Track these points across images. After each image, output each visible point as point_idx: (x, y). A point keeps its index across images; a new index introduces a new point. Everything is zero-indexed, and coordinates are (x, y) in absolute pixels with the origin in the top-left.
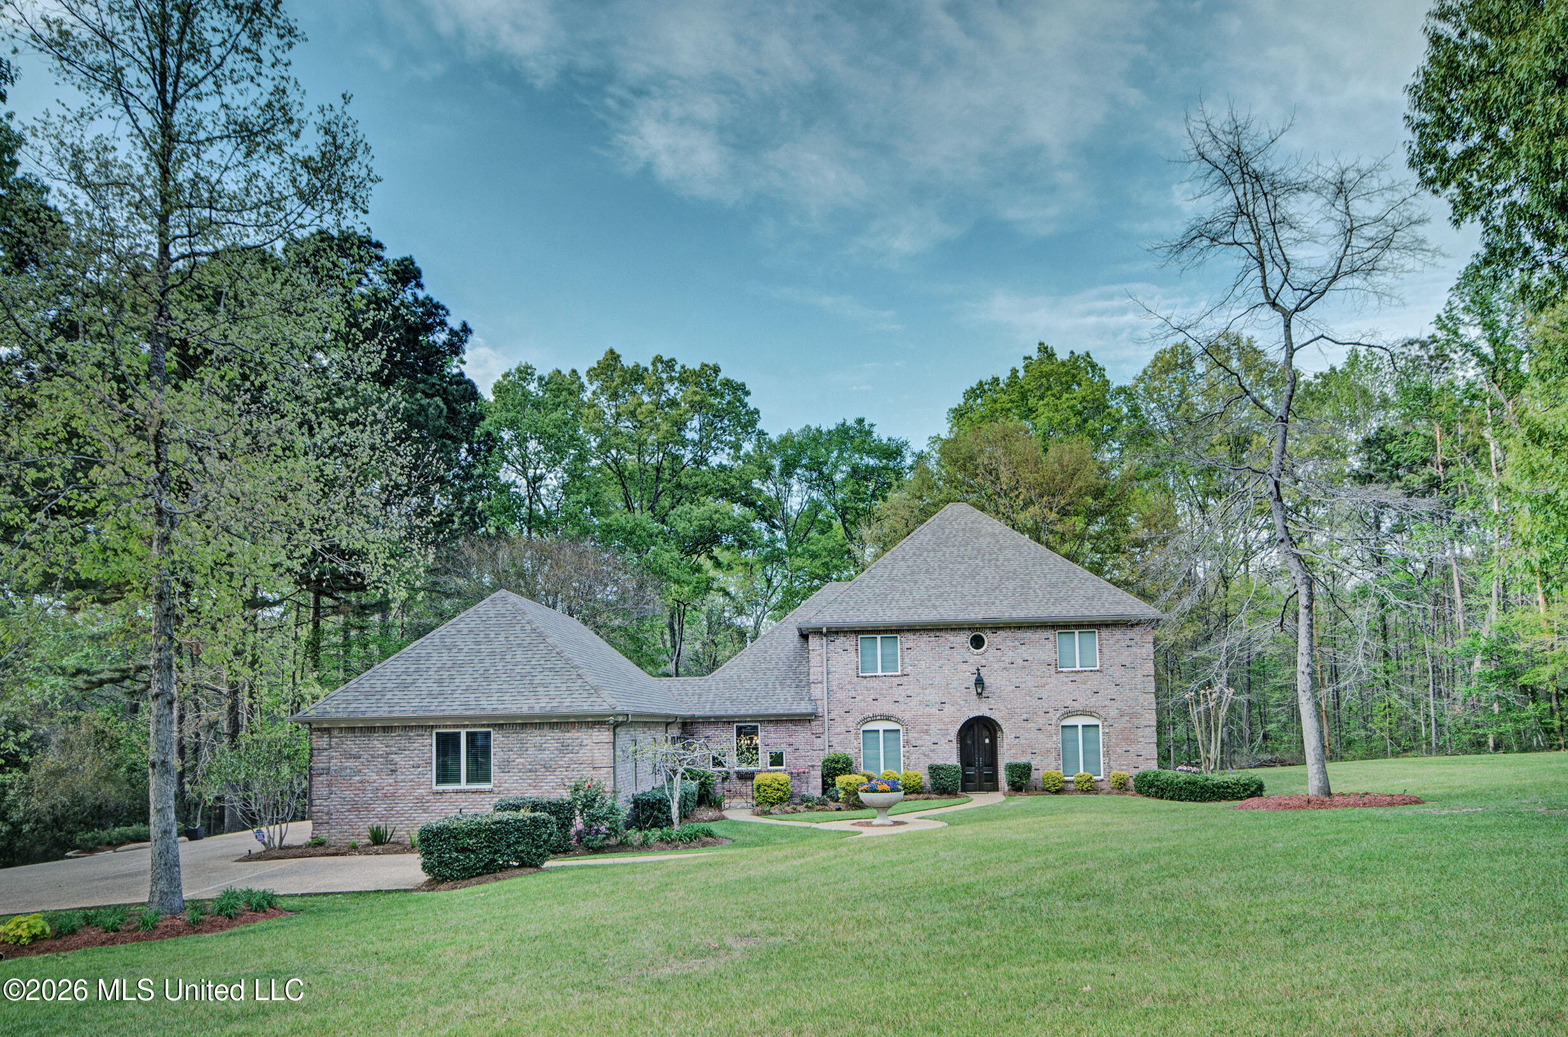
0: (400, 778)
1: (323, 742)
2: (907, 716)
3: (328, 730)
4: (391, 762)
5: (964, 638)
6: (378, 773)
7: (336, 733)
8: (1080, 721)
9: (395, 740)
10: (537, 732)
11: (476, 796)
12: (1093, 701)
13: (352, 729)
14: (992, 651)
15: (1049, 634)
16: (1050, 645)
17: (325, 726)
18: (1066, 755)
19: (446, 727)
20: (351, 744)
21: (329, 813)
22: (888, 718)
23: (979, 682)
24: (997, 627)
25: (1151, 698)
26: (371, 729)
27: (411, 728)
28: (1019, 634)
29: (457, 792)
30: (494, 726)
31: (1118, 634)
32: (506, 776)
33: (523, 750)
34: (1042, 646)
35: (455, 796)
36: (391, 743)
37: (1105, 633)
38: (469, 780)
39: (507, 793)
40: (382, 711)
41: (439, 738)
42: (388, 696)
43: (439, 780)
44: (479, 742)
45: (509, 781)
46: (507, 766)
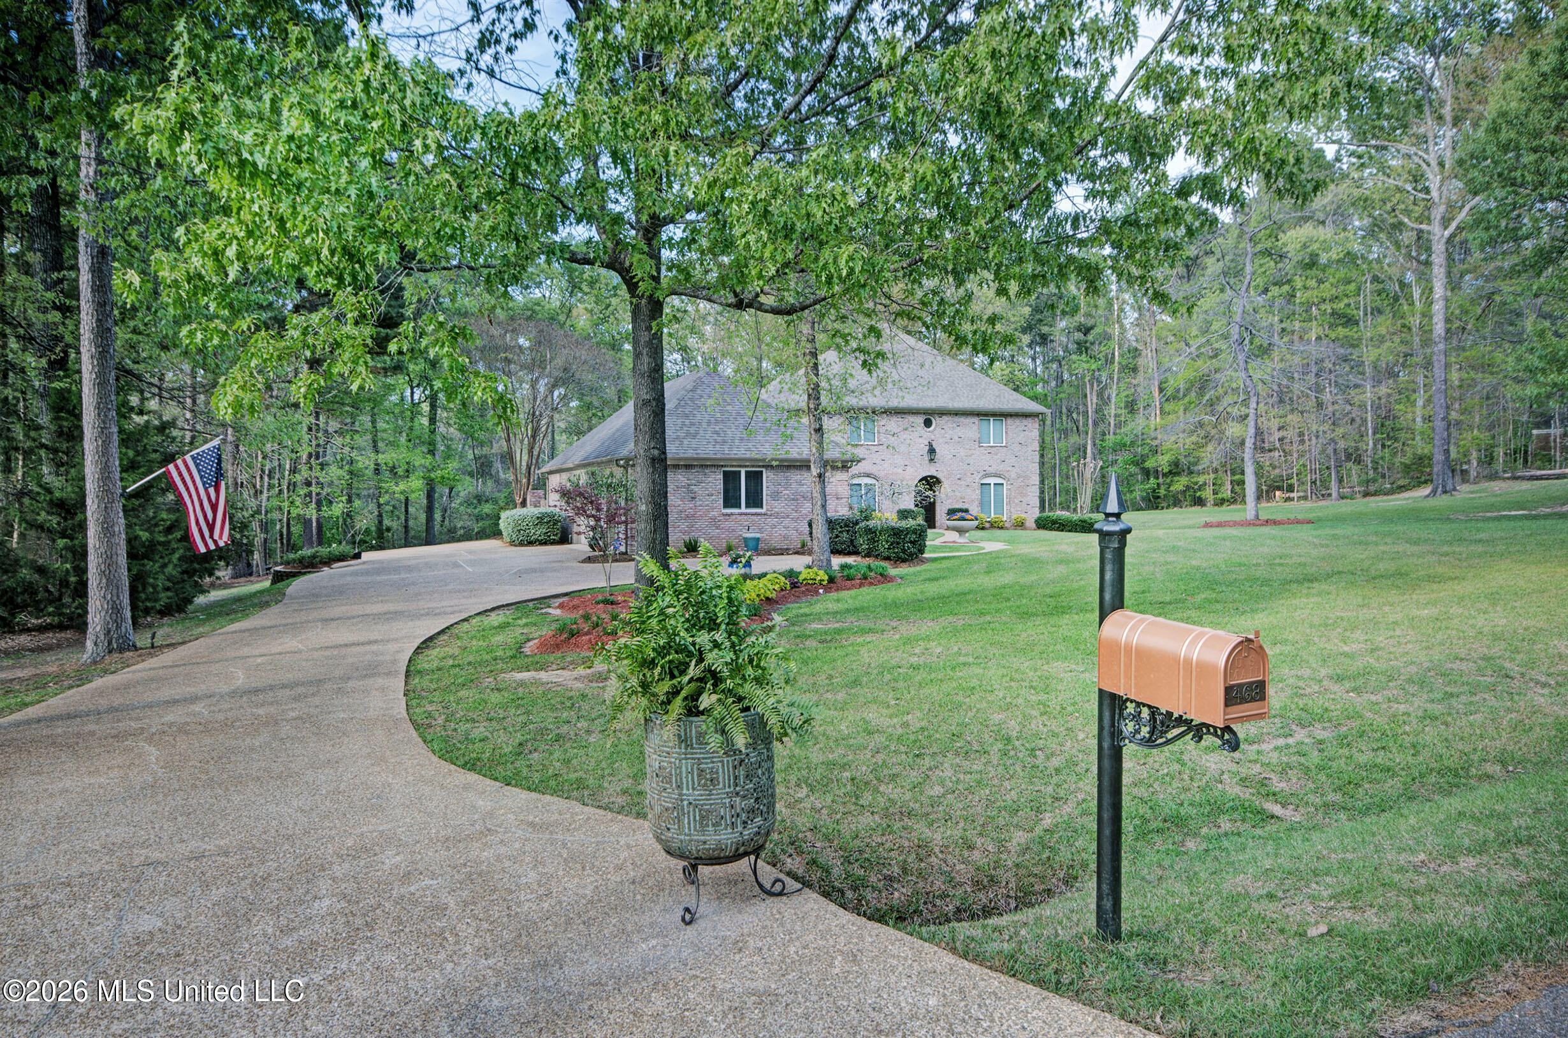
0: (698, 503)
2: (881, 474)
4: (691, 492)
5: (920, 420)
8: (992, 481)
9: (694, 475)
10: (798, 472)
11: (754, 517)
12: (1001, 468)
14: (939, 430)
15: (976, 420)
16: (975, 428)
18: (983, 504)
19: (731, 466)
22: (868, 476)
23: (932, 451)
24: (942, 413)
25: (1037, 466)
27: (707, 466)
28: (956, 419)
29: (741, 514)
30: (766, 467)
31: (1017, 421)
32: (776, 503)
33: (788, 484)
34: (970, 428)
35: (739, 517)
36: (692, 477)
37: (1010, 421)
38: (747, 506)
39: (777, 515)
40: (690, 454)
41: (726, 474)
42: (686, 442)
43: (726, 505)
44: (755, 478)
45: (779, 507)
46: (775, 496)
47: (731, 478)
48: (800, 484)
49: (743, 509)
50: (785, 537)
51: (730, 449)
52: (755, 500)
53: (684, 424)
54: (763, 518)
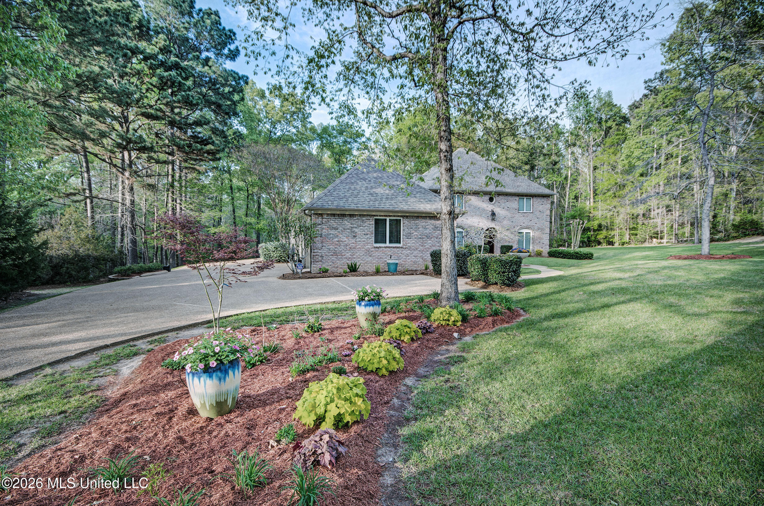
0: (358, 240)
1: (319, 220)
2: (466, 226)
3: (321, 215)
4: (353, 232)
5: (487, 198)
6: (347, 237)
7: (325, 216)
8: (525, 231)
9: (355, 221)
10: (424, 221)
11: (395, 249)
12: (530, 224)
13: (334, 215)
14: (497, 203)
16: (516, 202)
17: (320, 212)
18: (520, 243)
19: (381, 216)
20: (333, 222)
21: (322, 257)
22: (459, 227)
23: (493, 214)
24: (499, 194)
26: (344, 215)
27: (364, 215)
28: (506, 197)
29: (386, 247)
30: (403, 217)
31: (539, 199)
32: (409, 241)
33: (417, 228)
35: (385, 249)
36: (354, 222)
37: (535, 199)
38: (391, 242)
39: (409, 248)
40: (353, 206)
41: (377, 221)
42: (350, 199)
43: (376, 242)
44: (396, 224)
45: (411, 243)
46: (409, 236)
47: (379, 224)
48: (425, 228)
49: (388, 244)
50: (415, 263)
51: (380, 205)
52: (396, 238)
53: (350, 188)
54: (400, 251)
